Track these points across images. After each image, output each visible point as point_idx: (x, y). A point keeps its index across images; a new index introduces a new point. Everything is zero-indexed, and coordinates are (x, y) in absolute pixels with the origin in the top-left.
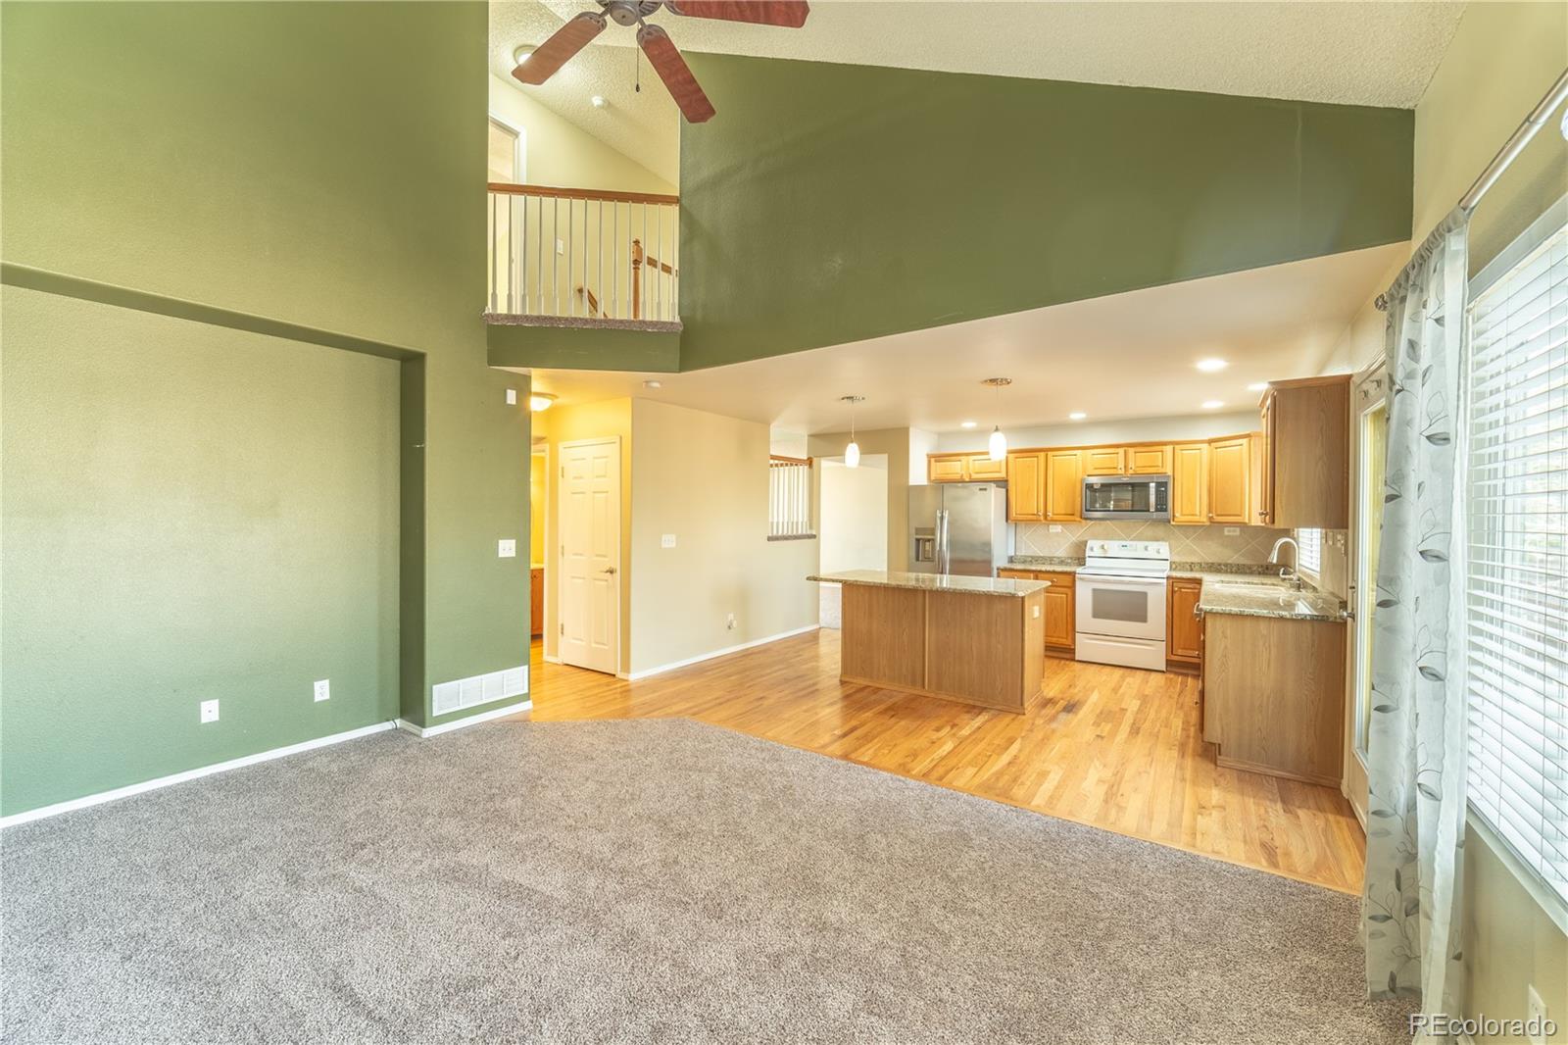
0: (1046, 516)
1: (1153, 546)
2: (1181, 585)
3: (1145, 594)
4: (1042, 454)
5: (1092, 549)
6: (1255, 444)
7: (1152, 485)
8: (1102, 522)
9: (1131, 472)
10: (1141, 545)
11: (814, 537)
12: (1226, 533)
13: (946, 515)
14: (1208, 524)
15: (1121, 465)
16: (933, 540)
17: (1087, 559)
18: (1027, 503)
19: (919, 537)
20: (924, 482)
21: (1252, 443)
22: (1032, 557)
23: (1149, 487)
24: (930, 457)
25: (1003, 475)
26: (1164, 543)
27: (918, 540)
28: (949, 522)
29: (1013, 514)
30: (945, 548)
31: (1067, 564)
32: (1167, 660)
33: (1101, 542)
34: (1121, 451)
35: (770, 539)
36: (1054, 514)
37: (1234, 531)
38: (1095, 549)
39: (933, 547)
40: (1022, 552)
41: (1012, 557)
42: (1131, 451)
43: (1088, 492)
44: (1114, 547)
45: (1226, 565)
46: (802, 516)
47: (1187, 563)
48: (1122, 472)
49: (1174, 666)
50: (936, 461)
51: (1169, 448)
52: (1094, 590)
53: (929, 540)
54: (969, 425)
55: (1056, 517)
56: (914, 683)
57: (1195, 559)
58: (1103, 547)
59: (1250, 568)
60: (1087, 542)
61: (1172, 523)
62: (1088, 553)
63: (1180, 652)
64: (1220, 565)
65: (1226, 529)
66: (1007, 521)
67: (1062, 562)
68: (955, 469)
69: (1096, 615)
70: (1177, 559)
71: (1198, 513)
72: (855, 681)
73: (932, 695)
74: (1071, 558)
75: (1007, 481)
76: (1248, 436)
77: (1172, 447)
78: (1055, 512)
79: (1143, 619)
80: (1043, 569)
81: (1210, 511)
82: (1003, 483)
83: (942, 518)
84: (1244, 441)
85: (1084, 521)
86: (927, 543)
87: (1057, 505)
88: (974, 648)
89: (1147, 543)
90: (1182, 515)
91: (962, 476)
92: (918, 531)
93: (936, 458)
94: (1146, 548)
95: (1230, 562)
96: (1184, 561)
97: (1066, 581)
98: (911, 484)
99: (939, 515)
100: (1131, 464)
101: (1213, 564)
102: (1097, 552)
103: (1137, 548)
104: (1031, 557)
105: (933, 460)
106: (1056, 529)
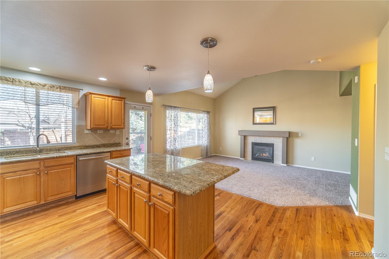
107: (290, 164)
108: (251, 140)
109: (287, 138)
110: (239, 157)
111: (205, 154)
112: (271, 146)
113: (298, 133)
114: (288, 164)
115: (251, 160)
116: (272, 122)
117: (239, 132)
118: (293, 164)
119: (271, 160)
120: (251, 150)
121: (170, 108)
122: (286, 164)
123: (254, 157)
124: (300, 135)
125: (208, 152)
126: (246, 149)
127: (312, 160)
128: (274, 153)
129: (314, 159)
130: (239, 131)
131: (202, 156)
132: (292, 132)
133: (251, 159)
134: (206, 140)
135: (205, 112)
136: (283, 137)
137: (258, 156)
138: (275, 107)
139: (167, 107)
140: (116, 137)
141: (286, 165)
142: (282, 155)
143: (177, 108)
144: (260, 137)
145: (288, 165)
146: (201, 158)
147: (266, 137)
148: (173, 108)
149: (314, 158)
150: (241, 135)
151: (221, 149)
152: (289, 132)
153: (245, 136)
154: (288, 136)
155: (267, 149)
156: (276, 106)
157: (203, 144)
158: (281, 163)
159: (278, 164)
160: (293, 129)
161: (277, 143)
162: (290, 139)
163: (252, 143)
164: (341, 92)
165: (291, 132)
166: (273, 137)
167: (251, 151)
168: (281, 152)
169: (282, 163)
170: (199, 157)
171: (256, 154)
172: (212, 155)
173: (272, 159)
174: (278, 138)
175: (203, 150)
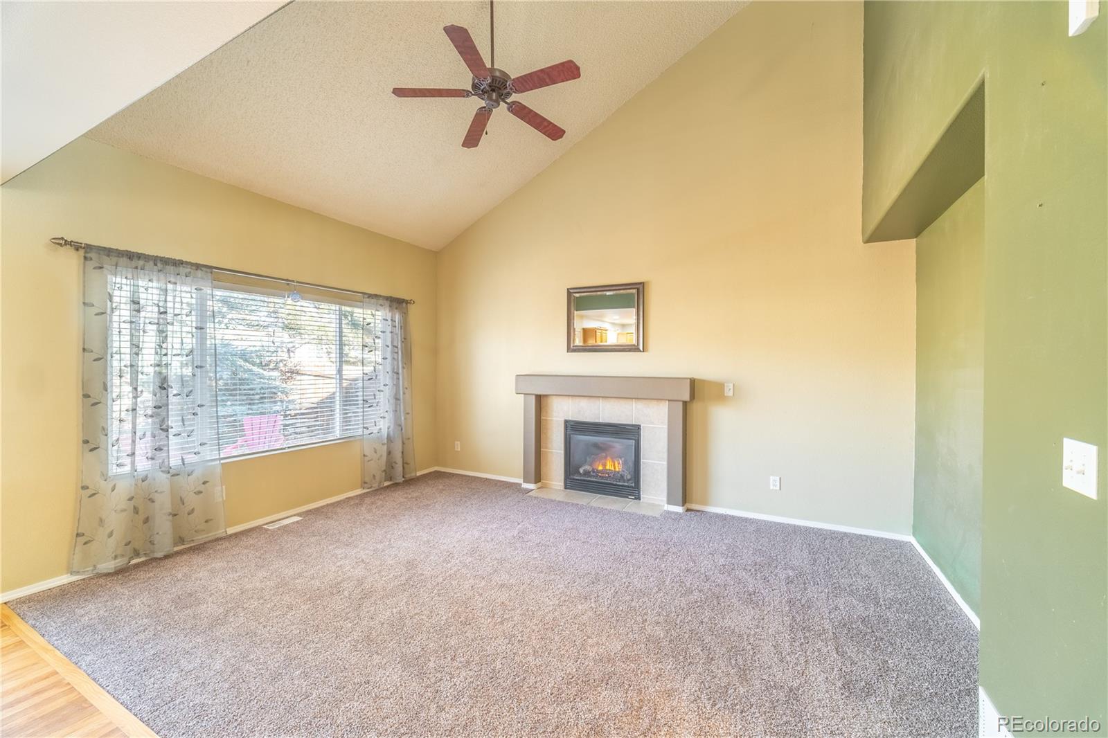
107: (696, 503)
108: (562, 411)
109: (685, 403)
110: (520, 478)
111: (380, 475)
112: (630, 432)
113: (724, 385)
114: (688, 506)
115: (562, 488)
116: (634, 342)
117: (517, 380)
118: (705, 503)
119: (628, 486)
120: (562, 452)
121: (124, 260)
122: (683, 506)
123: (572, 477)
124: (731, 394)
125: (393, 464)
126: (546, 448)
127: (772, 488)
128: (642, 460)
129: (778, 484)
130: (517, 375)
131: (365, 483)
132: (703, 381)
133: (562, 484)
134: (386, 415)
135: (381, 301)
136: (669, 400)
137: (587, 473)
138: (642, 284)
139: (92, 255)
141: (680, 509)
142: (666, 470)
143: (183, 270)
144: (592, 400)
145: (688, 510)
146: (359, 491)
147: (613, 400)
148: (171, 268)
149: (778, 479)
150: (525, 394)
151: (458, 448)
152: (693, 382)
153: (540, 399)
154: (687, 397)
155: (618, 444)
156: (648, 282)
157: (366, 432)
158: (665, 499)
159: (657, 503)
160: (705, 370)
161: (653, 423)
162: (696, 407)
163: (566, 422)
164: (872, 226)
165: (698, 380)
166: (635, 398)
167: (563, 456)
168: (665, 455)
169: (669, 503)
170: (353, 489)
171: (580, 467)
172: (419, 474)
173: (633, 485)
174: (654, 403)
175: (367, 459)
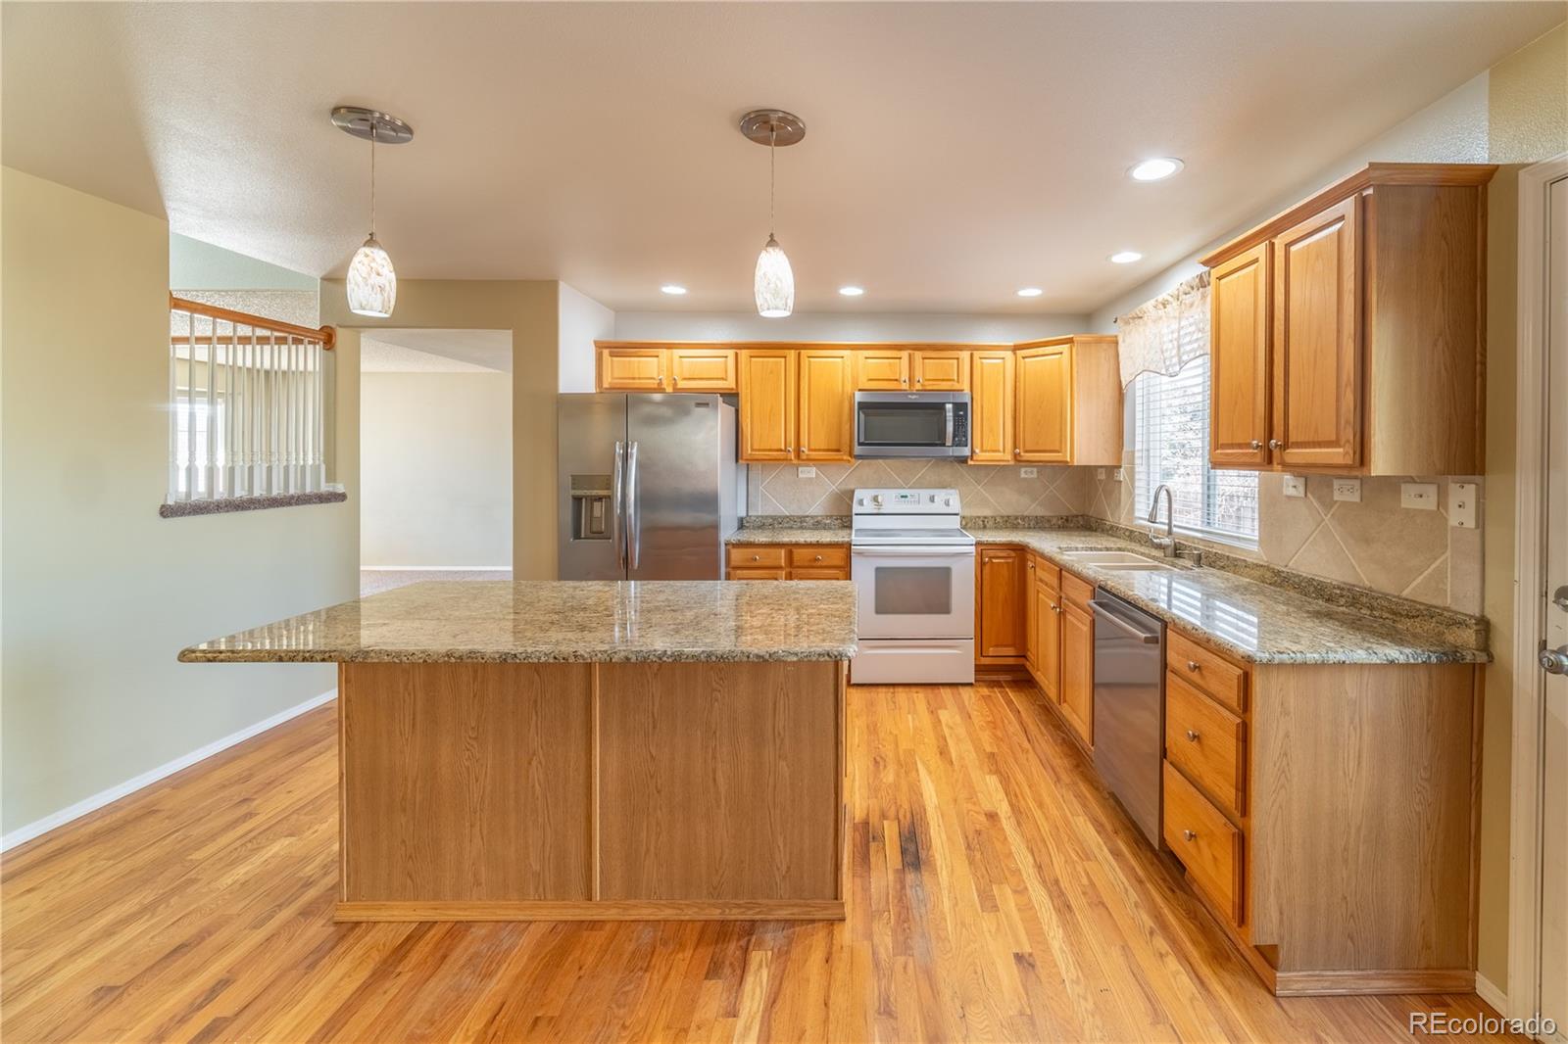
0: (798, 452)
1: (941, 495)
2: (992, 553)
3: (947, 571)
4: (792, 354)
5: (861, 503)
6: (1077, 354)
7: (949, 406)
8: (873, 462)
9: (918, 386)
10: (925, 493)
11: (342, 497)
12: (1023, 475)
13: (634, 451)
14: (1012, 463)
15: (905, 376)
16: (609, 498)
17: (854, 517)
18: (768, 433)
19: (579, 493)
20: (590, 387)
21: (1074, 350)
22: (774, 518)
23: (944, 409)
24: (600, 346)
25: (730, 384)
26: (953, 491)
27: (577, 500)
28: (640, 466)
29: (747, 450)
30: (631, 510)
31: (826, 527)
32: (976, 665)
33: (873, 492)
34: (905, 354)
35: (166, 512)
36: (810, 450)
37: (1032, 472)
38: (865, 502)
39: (609, 510)
40: (759, 510)
41: (741, 520)
42: (918, 355)
43: (862, 416)
44: (890, 499)
45: (1023, 518)
46: (310, 455)
47: (979, 517)
48: (905, 386)
49: (988, 674)
50: (612, 355)
51: (965, 355)
52: (878, 570)
53: (600, 499)
54: (674, 290)
55: (814, 454)
56: (561, 891)
57: (987, 512)
58: (875, 499)
59: (1049, 521)
60: (853, 492)
61: (970, 462)
62: (856, 509)
63: (991, 651)
64: (1017, 518)
65: (1023, 470)
66: (737, 461)
67: (818, 525)
68: (648, 369)
69: (881, 609)
70: (968, 513)
71: (1001, 449)
72: (383, 915)
73: (612, 914)
74: (831, 517)
75: (736, 395)
76: (1070, 341)
77: (969, 353)
78: (813, 447)
79: (945, 609)
80: (802, 540)
81: (1015, 447)
82: (732, 397)
83: (626, 458)
84: (1065, 348)
85: (853, 460)
86: (597, 505)
87: (816, 437)
88: (721, 780)
89: (932, 492)
90: (982, 451)
91: (660, 383)
92: (577, 481)
93: (611, 348)
94: (932, 500)
95: (1026, 514)
96: (975, 514)
97: (836, 557)
98: (561, 390)
99: (619, 451)
100: (918, 376)
101: (1008, 517)
102: (869, 507)
103: (919, 499)
104: (771, 517)
105: (606, 352)
106: (809, 472)
140: (1448, 553)
